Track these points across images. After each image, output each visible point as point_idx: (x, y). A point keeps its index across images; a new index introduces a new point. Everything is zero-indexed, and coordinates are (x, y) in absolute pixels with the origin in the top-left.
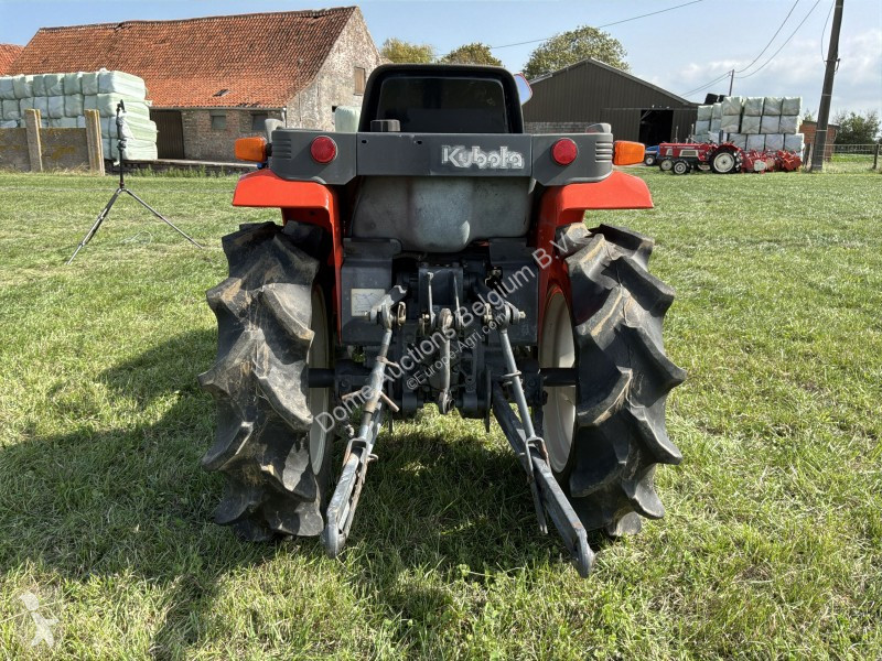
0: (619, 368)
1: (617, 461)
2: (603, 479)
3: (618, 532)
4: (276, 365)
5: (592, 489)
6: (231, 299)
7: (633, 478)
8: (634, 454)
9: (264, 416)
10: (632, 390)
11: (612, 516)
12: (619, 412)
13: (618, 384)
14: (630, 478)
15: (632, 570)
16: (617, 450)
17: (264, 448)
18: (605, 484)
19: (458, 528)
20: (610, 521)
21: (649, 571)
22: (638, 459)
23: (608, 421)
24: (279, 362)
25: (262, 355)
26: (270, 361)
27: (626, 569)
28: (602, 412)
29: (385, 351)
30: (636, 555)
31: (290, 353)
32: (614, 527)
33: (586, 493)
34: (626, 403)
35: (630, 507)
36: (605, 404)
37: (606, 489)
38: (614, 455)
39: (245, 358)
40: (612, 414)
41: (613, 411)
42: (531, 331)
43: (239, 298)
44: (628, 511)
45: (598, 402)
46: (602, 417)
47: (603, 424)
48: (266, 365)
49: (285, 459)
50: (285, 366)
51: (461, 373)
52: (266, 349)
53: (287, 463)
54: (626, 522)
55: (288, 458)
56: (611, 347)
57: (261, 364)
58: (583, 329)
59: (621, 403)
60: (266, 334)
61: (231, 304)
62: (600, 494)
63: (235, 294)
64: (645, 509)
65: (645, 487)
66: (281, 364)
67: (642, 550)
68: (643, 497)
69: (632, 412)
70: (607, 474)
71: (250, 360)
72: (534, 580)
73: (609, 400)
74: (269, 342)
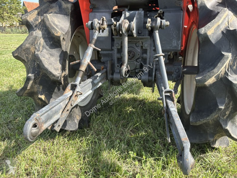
0: (223, 53)
1: (218, 106)
2: (208, 116)
3: (216, 145)
4: (46, 48)
5: (203, 121)
6: (32, 20)
7: (227, 118)
8: (229, 104)
9: (40, 72)
10: (231, 66)
11: (213, 137)
12: (221, 79)
13: (222, 61)
14: (225, 117)
15: (222, 166)
16: (218, 101)
17: (41, 87)
18: (210, 119)
19: (139, 134)
20: (211, 140)
21: (232, 168)
22: (231, 107)
23: (214, 84)
24: (47, 47)
25: (40, 44)
26: (43, 46)
27: (219, 165)
28: (210, 77)
29: (94, 41)
30: (225, 158)
31: (53, 43)
32: (214, 142)
33: (198, 123)
34: (226, 73)
35: (224, 133)
36: (213, 72)
37: (211, 122)
38: (217, 103)
39: (32, 44)
40: (217, 80)
41: (217, 77)
42: (177, 43)
43: (36, 20)
44: (222, 136)
45: (209, 72)
46: (211, 81)
47: (211, 85)
48: (41, 48)
49: (52, 94)
50: (51, 50)
51: (141, 63)
52: (42, 41)
53: (53, 96)
54: (221, 141)
55: (54, 94)
56: (219, 42)
57: (39, 48)
58: (202, 31)
59: (223, 73)
60: (43, 35)
61: (32, 22)
62: (207, 124)
63: (34, 18)
64: (232, 135)
65: (233, 123)
66: (49, 49)
67: (228, 156)
68: (232, 129)
69: (230, 78)
70: (211, 113)
71: (35, 46)
72: (167, 165)
73: (215, 70)
74: (44, 38)
